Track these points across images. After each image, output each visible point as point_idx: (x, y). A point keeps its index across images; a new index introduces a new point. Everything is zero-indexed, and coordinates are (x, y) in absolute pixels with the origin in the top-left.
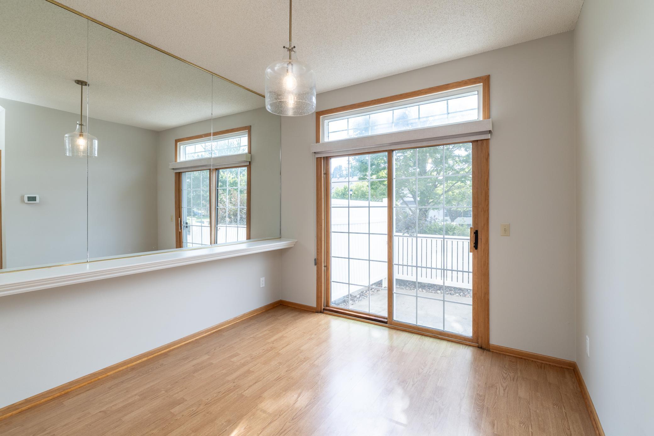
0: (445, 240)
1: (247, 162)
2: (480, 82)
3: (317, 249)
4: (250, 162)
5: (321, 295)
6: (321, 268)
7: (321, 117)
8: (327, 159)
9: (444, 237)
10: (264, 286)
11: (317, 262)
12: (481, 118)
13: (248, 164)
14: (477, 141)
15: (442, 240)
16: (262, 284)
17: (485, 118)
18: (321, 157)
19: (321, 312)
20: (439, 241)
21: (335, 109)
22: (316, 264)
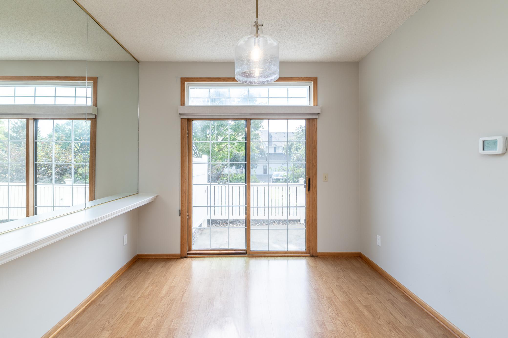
0: (289, 186)
1: (92, 114)
2: (311, 81)
3: (182, 201)
4: (96, 115)
5: (185, 242)
6: (186, 217)
7: (186, 82)
8: (190, 121)
9: (287, 184)
10: (126, 243)
11: (181, 213)
12: (312, 105)
13: (94, 117)
14: (310, 119)
15: (286, 186)
16: (125, 243)
17: (314, 105)
18: (185, 119)
19: (185, 257)
20: (284, 187)
21: (200, 78)
22: (180, 214)
